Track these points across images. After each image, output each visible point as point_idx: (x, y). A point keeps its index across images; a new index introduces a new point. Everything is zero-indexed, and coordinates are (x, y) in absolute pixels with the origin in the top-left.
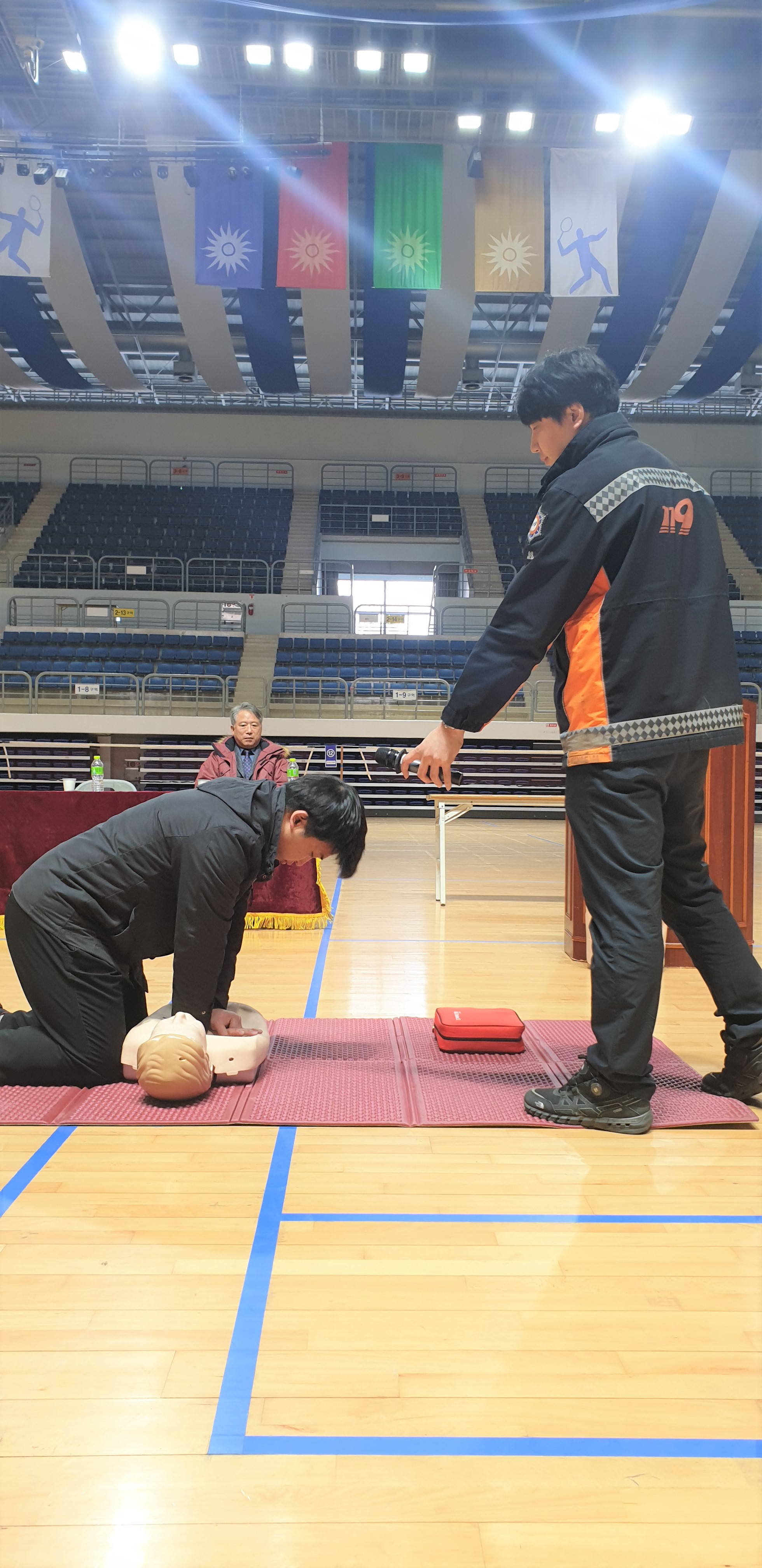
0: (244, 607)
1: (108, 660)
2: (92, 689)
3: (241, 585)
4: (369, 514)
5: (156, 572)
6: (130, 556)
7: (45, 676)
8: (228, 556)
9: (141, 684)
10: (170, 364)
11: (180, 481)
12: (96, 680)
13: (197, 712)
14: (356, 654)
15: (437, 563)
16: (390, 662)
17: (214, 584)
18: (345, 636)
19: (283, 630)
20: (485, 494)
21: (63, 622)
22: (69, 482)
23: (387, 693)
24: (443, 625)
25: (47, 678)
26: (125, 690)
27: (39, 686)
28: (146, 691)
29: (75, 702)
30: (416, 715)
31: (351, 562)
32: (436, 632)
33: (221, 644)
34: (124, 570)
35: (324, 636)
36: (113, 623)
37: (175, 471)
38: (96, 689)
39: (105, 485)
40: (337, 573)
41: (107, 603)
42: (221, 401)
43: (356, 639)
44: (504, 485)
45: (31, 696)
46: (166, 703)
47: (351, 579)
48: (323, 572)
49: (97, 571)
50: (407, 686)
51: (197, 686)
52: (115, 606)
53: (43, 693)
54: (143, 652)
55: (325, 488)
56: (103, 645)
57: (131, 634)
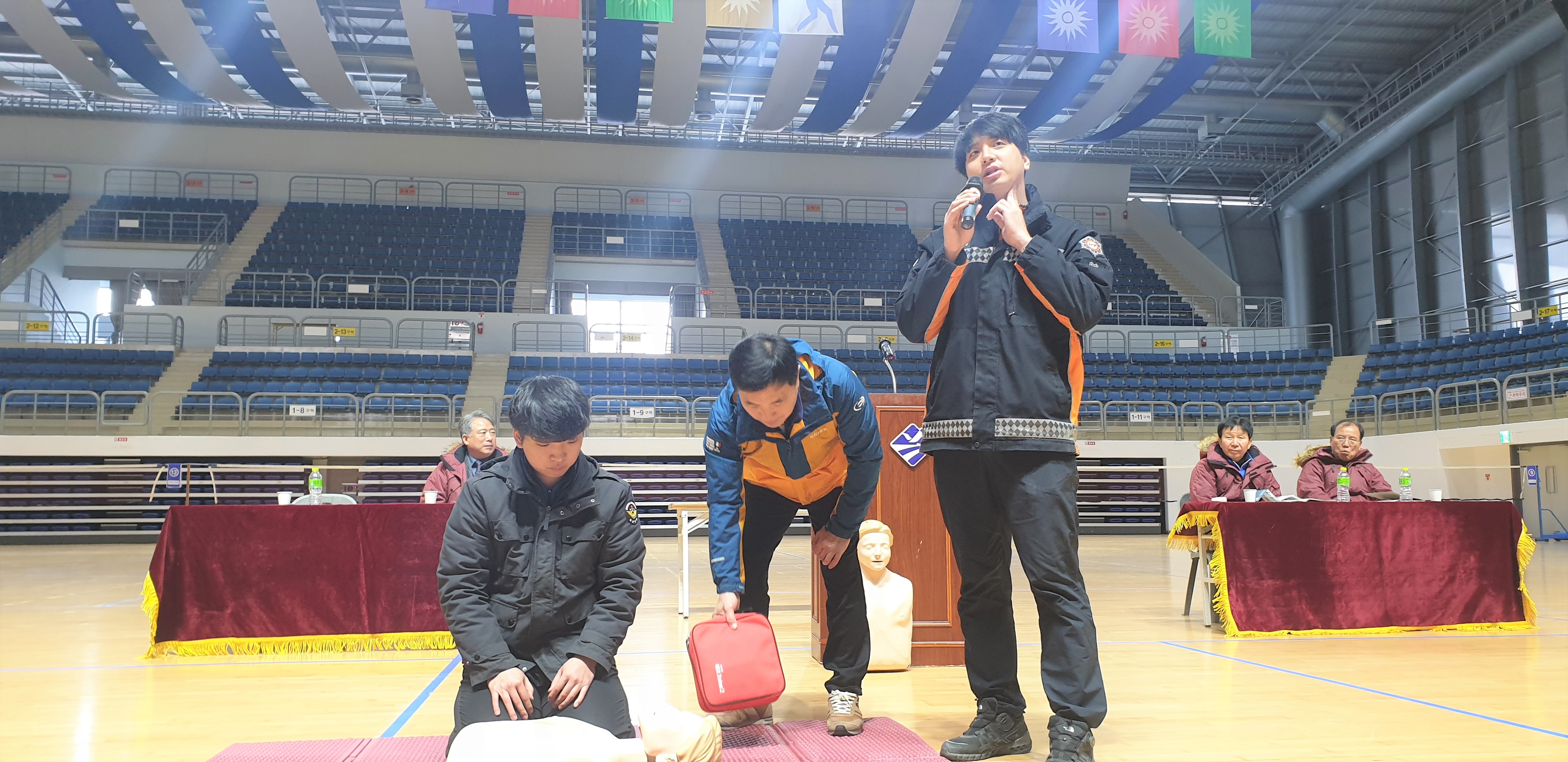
0: (473, 325)
1: (326, 381)
2: (308, 411)
3: (469, 304)
4: (603, 236)
5: (380, 291)
6: (352, 275)
7: (257, 397)
8: (457, 275)
9: (360, 405)
10: (398, 86)
11: (407, 201)
12: (312, 401)
13: (421, 432)
14: (591, 372)
15: (674, 285)
16: (627, 380)
17: (441, 303)
18: (580, 355)
19: (514, 350)
20: (720, 220)
21: (278, 342)
22: (288, 200)
23: (623, 411)
24: (680, 344)
25: (259, 399)
26: (345, 410)
27: (251, 408)
28: (366, 412)
29: (289, 424)
30: (654, 433)
31: (586, 282)
32: (673, 351)
33: (448, 363)
34: (345, 289)
35: (558, 355)
36: (332, 342)
37: (402, 191)
38: (312, 410)
39: (326, 205)
40: (571, 293)
41: (326, 321)
42: (450, 123)
43: (591, 357)
44: (737, 212)
45: (241, 418)
46: (388, 424)
47: (586, 299)
48: (556, 292)
49: (316, 290)
50: (645, 403)
51: (422, 406)
52: (335, 325)
53: (255, 415)
54: (363, 372)
55: (558, 210)
56: (321, 365)
57: (351, 354)
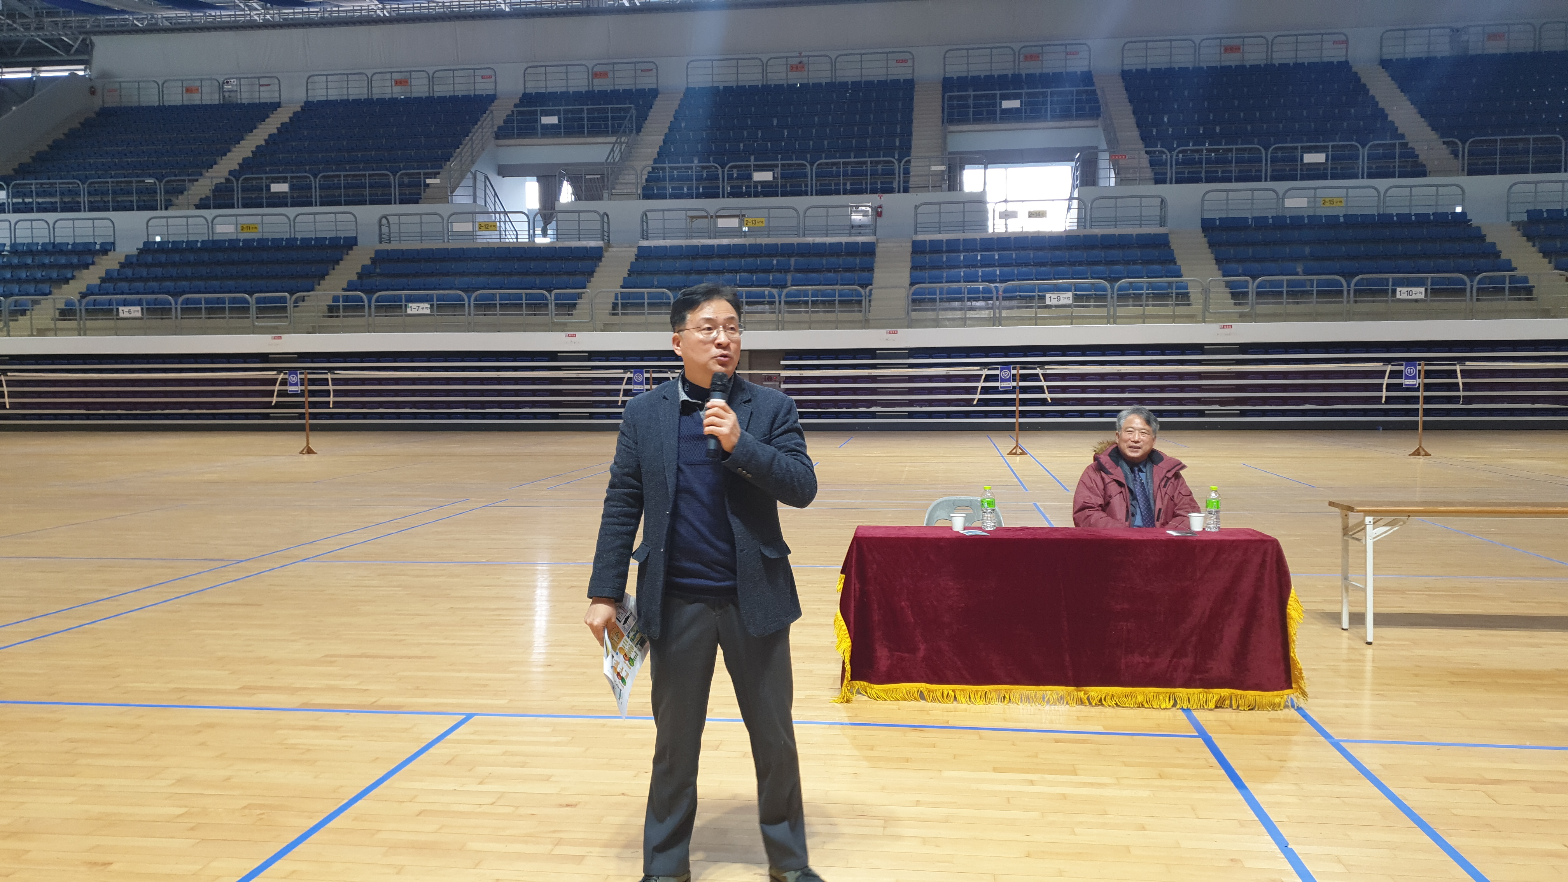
0: (874, 208)
1: (741, 272)
3: (869, 186)
4: (998, 101)
5: (782, 177)
6: (755, 162)
8: (854, 156)
9: (780, 298)
11: (797, 79)
13: (837, 324)
14: (996, 254)
15: (1077, 149)
16: (1035, 261)
17: (841, 187)
18: (979, 235)
19: (916, 233)
20: (1123, 71)
21: (695, 234)
22: (686, 87)
23: (1038, 297)
24: (1091, 218)
26: (762, 303)
28: (785, 305)
30: (1073, 320)
31: (978, 153)
32: (1080, 226)
33: (852, 250)
34: (750, 177)
35: (961, 236)
36: (741, 234)
37: (792, 68)
39: (721, 87)
40: (963, 164)
41: (734, 212)
43: (992, 237)
44: (1142, 60)
46: (806, 317)
47: (980, 170)
49: (723, 179)
50: (1060, 289)
51: (837, 298)
52: (742, 216)
54: (774, 263)
55: (947, 75)
56: (735, 256)
57: (758, 244)
